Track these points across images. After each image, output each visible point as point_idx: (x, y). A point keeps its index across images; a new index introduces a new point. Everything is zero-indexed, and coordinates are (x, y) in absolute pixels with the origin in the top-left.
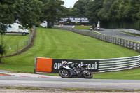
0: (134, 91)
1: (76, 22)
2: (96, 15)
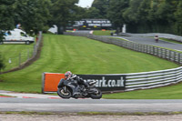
1: (95, 26)
2: (121, 16)
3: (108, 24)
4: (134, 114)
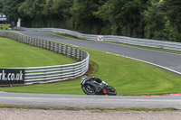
2: (16, 11)
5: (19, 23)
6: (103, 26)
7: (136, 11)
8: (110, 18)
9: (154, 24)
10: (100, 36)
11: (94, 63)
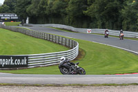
0: (64, 86)
1: (6, 18)
2: (25, 11)
3: (16, 17)
4: (33, 85)
5: (27, 21)
6: (92, 22)
7: (116, 10)
8: (97, 15)
9: (130, 20)
10: (89, 30)
11: (83, 50)
